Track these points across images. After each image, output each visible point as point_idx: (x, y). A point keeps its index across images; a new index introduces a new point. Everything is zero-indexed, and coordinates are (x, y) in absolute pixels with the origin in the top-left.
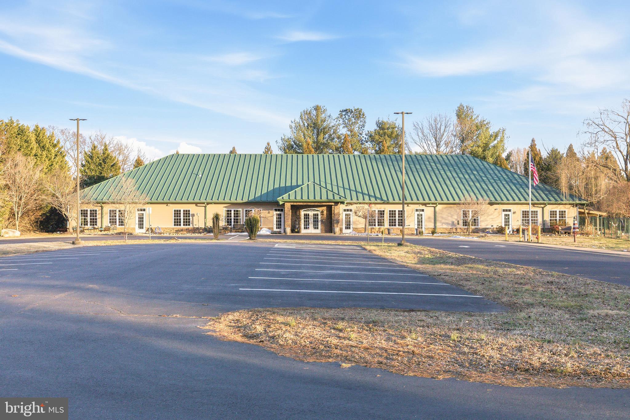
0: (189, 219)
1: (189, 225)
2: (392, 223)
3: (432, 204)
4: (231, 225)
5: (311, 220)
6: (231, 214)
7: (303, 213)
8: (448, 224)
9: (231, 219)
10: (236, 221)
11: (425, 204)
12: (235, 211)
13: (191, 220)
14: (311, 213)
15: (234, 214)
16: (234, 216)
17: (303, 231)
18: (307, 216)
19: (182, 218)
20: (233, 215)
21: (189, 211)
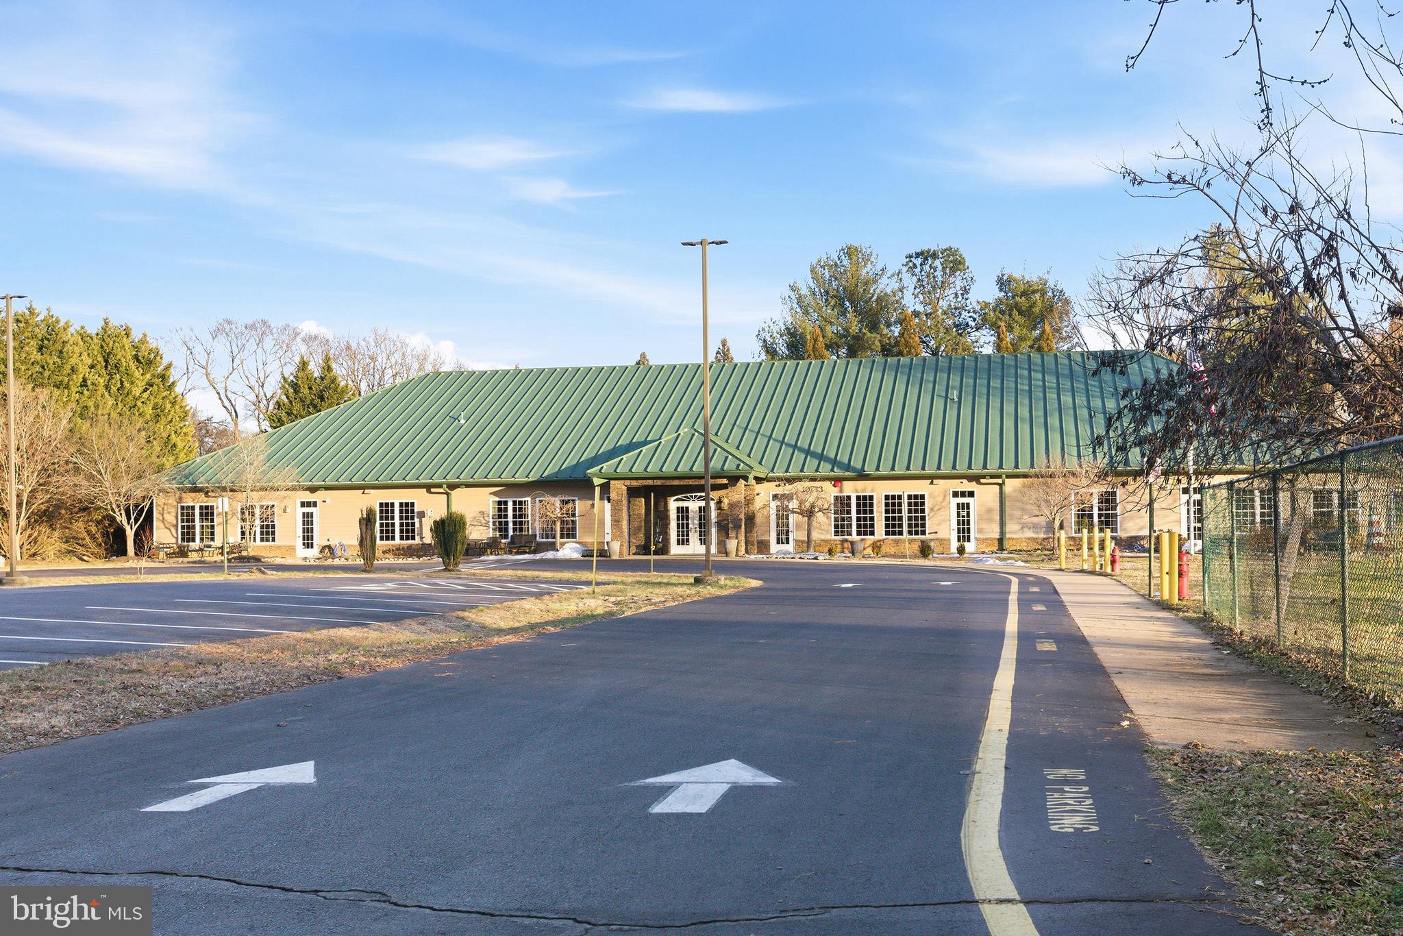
0: (413, 524)
1: (413, 538)
2: (893, 527)
3: (992, 477)
4: (506, 537)
5: (694, 523)
6: (506, 510)
7: (673, 505)
8: (1035, 527)
9: (507, 523)
10: (519, 526)
11: (976, 478)
12: (515, 503)
13: (417, 525)
14: (694, 505)
15: (514, 510)
16: (515, 516)
17: (675, 550)
18: (683, 513)
19: (397, 521)
20: (510, 513)
21: (413, 504)
